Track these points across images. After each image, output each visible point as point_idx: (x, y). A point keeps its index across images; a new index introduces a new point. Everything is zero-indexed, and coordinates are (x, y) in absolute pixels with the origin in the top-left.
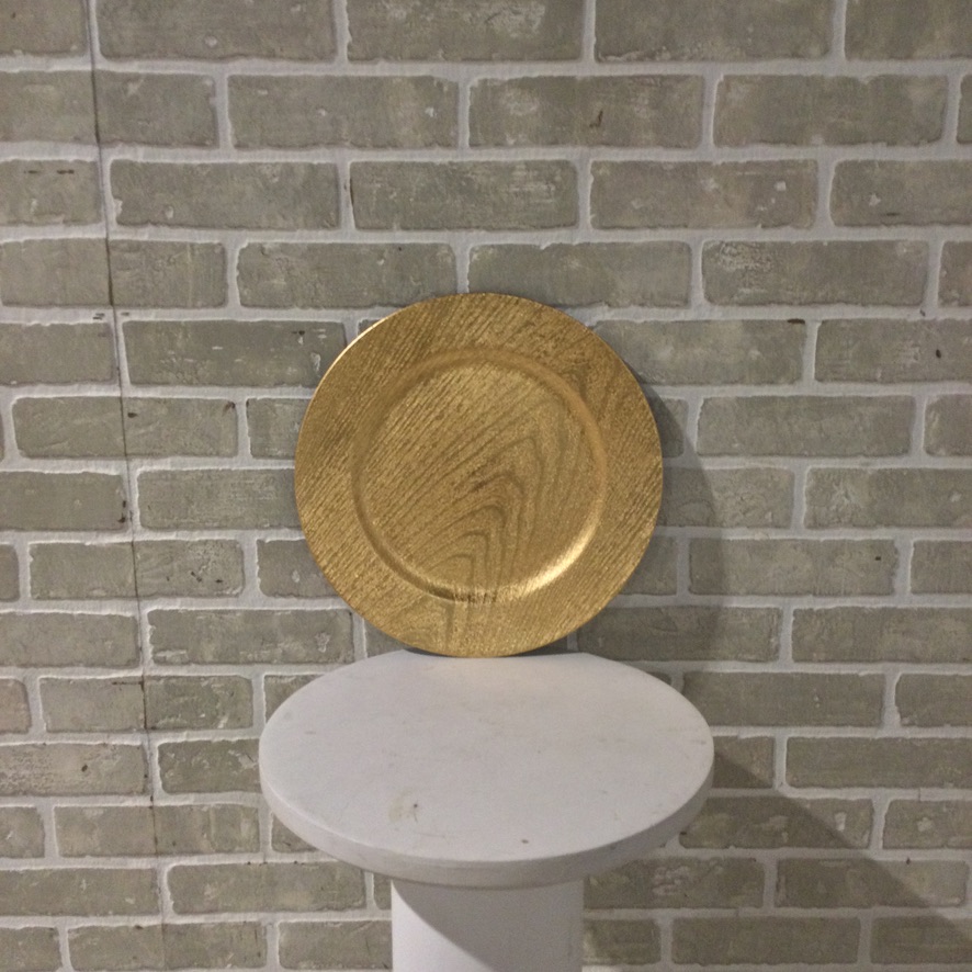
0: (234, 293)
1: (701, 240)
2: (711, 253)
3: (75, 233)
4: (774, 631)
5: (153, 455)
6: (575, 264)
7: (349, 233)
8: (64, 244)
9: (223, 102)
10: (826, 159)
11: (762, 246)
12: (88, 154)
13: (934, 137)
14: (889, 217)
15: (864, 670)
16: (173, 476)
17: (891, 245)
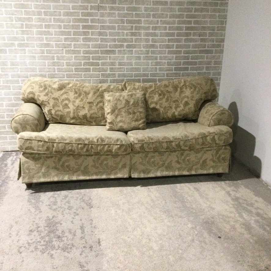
0: (108, 47)
1: (142, 44)
2: (143, 45)
3: (97, 43)
4: (148, 75)
5: (102, 60)
6: (133, 45)
7: (117, 43)
8: (96, 44)
9: (108, 33)
10: (151, 38)
11: (146, 44)
12: (98, 37)
13: (158, 36)
14: (155, 42)
15: (155, 78)
16: (103, 62)
17: (155, 44)
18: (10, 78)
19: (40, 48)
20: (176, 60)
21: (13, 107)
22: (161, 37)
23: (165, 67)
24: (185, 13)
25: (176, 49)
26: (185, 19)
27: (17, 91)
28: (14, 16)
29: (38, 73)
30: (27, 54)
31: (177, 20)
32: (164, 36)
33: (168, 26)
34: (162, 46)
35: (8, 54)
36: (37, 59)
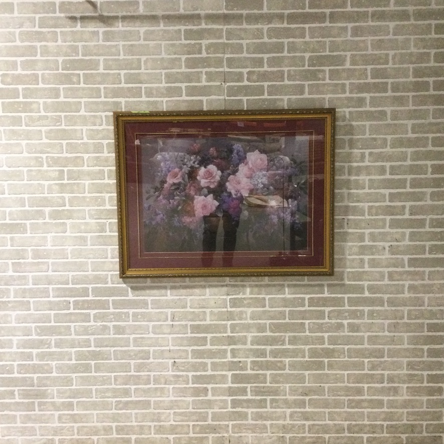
18: (31, 286)
19: (95, 219)
20: (411, 240)
21: (33, 348)
22: (372, 191)
23: (383, 257)
24: (431, 136)
25: (411, 217)
26: (430, 148)
27: (43, 314)
28: (44, 156)
29: (90, 273)
30: (68, 234)
31: (410, 150)
32: (378, 188)
33: (388, 165)
34: (374, 211)
35: (28, 235)
36: (89, 243)
